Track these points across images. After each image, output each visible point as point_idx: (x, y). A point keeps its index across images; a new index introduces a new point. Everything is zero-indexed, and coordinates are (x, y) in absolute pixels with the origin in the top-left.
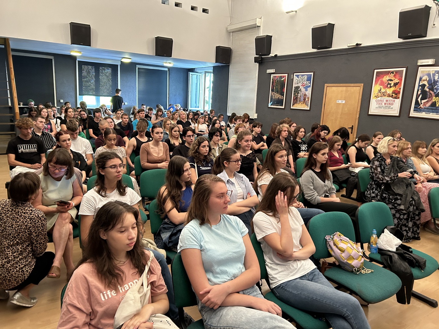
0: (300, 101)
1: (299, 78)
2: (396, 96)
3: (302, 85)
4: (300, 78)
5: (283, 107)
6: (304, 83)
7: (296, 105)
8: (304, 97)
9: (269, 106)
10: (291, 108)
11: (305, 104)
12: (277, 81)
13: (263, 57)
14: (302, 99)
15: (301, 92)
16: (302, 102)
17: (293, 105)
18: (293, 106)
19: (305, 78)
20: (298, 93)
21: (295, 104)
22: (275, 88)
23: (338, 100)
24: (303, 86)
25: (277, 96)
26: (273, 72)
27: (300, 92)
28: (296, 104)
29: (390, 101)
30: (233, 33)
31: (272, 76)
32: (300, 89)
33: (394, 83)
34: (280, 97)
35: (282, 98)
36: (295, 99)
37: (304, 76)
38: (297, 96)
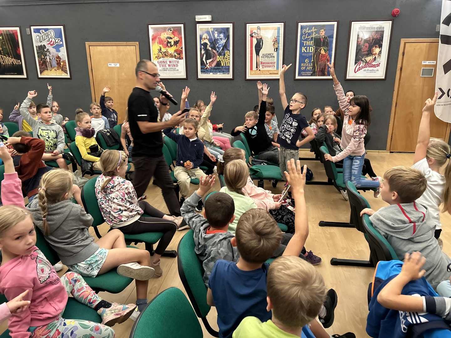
0: (51, 66)
2: (179, 56)
3: (50, 43)
5: (25, 76)
8: (57, 60)
10: (40, 76)
11: (61, 70)
14: (54, 63)
16: (55, 68)
18: (42, 74)
20: (46, 55)
21: (44, 70)
23: (110, 64)
25: (8, 61)
27: (48, 53)
28: (46, 71)
29: (174, 62)
32: (48, 50)
33: (174, 41)
34: (15, 62)
35: (19, 63)
36: (41, 63)
37: (50, 31)
38: (44, 59)
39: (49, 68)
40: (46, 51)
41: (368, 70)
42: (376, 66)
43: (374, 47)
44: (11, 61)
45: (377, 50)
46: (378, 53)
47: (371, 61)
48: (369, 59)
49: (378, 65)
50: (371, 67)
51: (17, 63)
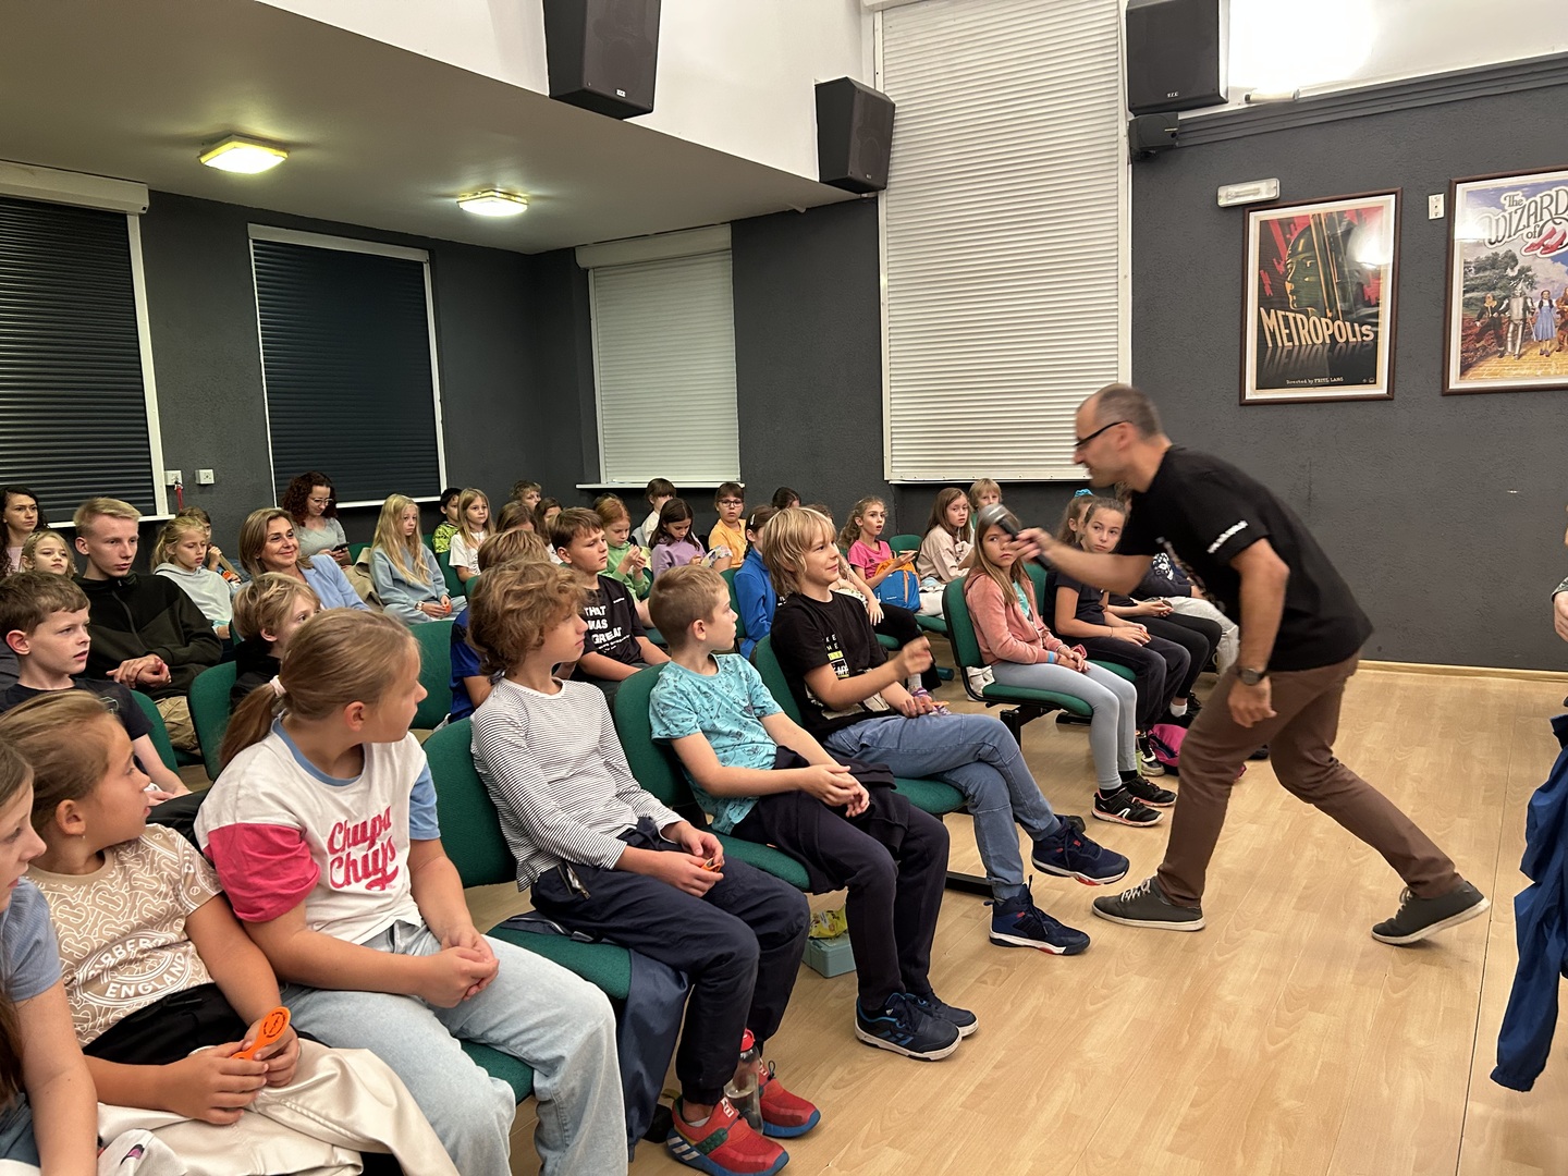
0: (1527, 337)
1: (1502, 208)
3: (1541, 244)
4: (1514, 209)
5: (1381, 388)
6: (1553, 232)
7: (1492, 364)
8: (1561, 312)
9: (1248, 396)
10: (1455, 383)
12: (1309, 246)
13: (1182, 116)
14: (1546, 323)
15: (1532, 285)
16: (1546, 346)
17: (1465, 368)
18: (1471, 372)
19: (1555, 200)
20: (1509, 294)
21: (1482, 358)
22: (1289, 287)
24: (1548, 249)
25: (1315, 331)
26: (1263, 196)
27: (1521, 286)
28: (1493, 359)
30: (889, 15)
31: (1255, 219)
32: (1524, 270)
34: (1346, 333)
35: (1362, 335)
36: (1476, 330)
37: (1553, 193)
38: (1494, 310)
39: (1514, 345)
40: (1514, 278)
44: (1327, 333)
51: (1354, 336)
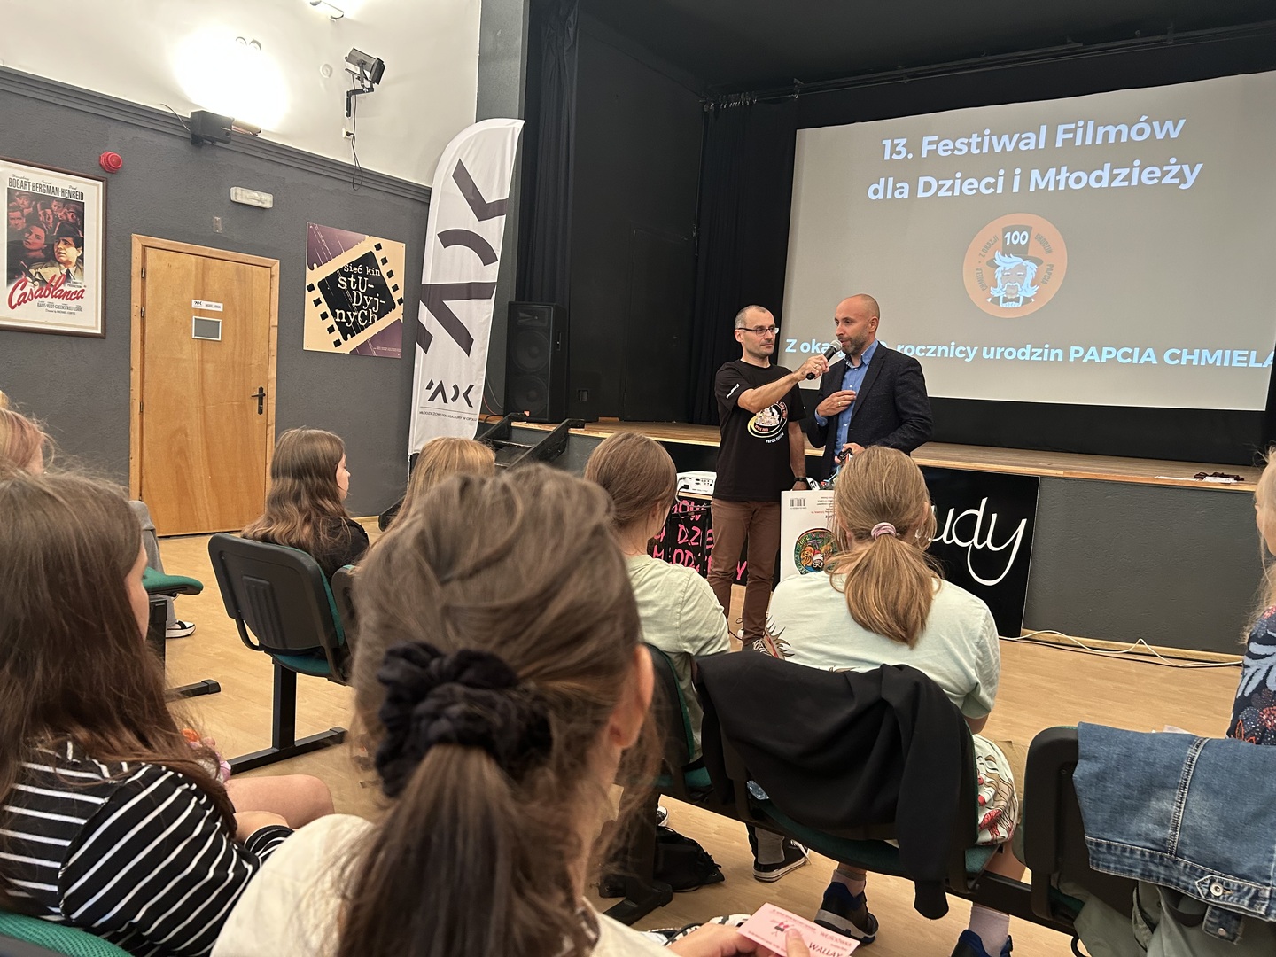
41: (50, 305)
42: (73, 297)
43: (62, 242)
45: (71, 253)
46: (74, 261)
47: (56, 279)
48: (49, 272)
49: (79, 295)
50: (59, 297)
